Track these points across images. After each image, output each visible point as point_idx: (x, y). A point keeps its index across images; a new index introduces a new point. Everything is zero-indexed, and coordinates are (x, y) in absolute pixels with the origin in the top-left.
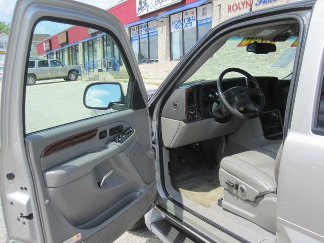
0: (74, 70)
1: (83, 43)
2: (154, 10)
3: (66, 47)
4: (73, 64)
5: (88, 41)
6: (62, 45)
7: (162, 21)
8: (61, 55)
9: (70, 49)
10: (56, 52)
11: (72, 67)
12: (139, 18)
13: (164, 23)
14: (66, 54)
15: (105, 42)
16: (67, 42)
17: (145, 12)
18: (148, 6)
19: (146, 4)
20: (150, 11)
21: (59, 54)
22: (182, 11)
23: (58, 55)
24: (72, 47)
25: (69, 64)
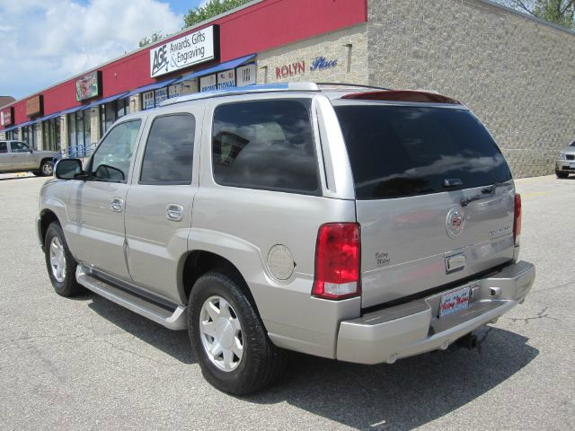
0: (50, 159)
1: (69, 116)
2: (175, 69)
3: (39, 121)
4: (50, 150)
5: (76, 113)
6: (33, 117)
7: (188, 86)
8: (31, 134)
9: (47, 125)
10: (23, 129)
11: (49, 153)
12: (154, 80)
13: (191, 88)
14: (39, 133)
15: (104, 115)
16: (41, 113)
17: (162, 72)
18: (167, 63)
19: (164, 60)
20: (171, 69)
21: (28, 131)
22: (216, 73)
23: (26, 134)
24: (49, 121)
25: (45, 148)
